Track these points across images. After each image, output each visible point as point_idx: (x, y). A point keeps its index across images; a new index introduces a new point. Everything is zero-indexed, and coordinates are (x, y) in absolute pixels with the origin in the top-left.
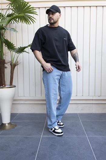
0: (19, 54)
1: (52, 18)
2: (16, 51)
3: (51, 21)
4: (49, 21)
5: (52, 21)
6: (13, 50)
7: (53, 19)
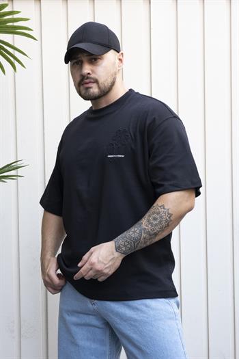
1: (93, 76)
3: (87, 89)
4: (83, 92)
5: (95, 90)
7: (96, 81)
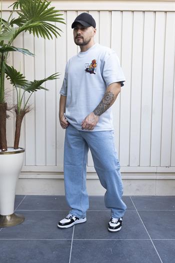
0: (31, 92)
1: (81, 35)
2: (26, 88)
3: (79, 40)
4: (76, 41)
6: (21, 85)
7: (83, 38)
